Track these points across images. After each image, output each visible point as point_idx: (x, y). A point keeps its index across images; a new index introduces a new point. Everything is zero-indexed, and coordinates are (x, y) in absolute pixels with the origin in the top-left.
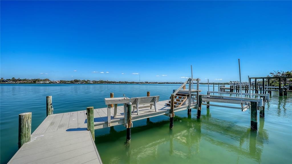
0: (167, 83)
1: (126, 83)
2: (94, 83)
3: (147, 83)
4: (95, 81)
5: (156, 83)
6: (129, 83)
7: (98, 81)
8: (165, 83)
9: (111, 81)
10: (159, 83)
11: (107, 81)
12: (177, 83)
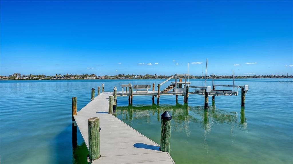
2: (139, 78)
3: (215, 77)
12: (277, 77)
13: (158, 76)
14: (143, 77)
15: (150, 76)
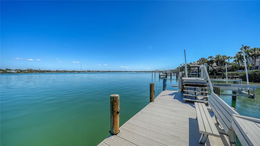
0: (109, 72)
1: (65, 72)
2: (18, 72)
3: (89, 71)
4: (19, 70)
5: (99, 72)
6: (69, 72)
7: (25, 70)
8: (107, 72)
9: (45, 70)
10: (102, 72)
11: (38, 70)
12: (117, 72)
13: (43, 70)
14: (23, 71)
15: (33, 70)
